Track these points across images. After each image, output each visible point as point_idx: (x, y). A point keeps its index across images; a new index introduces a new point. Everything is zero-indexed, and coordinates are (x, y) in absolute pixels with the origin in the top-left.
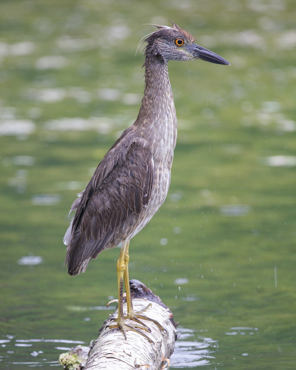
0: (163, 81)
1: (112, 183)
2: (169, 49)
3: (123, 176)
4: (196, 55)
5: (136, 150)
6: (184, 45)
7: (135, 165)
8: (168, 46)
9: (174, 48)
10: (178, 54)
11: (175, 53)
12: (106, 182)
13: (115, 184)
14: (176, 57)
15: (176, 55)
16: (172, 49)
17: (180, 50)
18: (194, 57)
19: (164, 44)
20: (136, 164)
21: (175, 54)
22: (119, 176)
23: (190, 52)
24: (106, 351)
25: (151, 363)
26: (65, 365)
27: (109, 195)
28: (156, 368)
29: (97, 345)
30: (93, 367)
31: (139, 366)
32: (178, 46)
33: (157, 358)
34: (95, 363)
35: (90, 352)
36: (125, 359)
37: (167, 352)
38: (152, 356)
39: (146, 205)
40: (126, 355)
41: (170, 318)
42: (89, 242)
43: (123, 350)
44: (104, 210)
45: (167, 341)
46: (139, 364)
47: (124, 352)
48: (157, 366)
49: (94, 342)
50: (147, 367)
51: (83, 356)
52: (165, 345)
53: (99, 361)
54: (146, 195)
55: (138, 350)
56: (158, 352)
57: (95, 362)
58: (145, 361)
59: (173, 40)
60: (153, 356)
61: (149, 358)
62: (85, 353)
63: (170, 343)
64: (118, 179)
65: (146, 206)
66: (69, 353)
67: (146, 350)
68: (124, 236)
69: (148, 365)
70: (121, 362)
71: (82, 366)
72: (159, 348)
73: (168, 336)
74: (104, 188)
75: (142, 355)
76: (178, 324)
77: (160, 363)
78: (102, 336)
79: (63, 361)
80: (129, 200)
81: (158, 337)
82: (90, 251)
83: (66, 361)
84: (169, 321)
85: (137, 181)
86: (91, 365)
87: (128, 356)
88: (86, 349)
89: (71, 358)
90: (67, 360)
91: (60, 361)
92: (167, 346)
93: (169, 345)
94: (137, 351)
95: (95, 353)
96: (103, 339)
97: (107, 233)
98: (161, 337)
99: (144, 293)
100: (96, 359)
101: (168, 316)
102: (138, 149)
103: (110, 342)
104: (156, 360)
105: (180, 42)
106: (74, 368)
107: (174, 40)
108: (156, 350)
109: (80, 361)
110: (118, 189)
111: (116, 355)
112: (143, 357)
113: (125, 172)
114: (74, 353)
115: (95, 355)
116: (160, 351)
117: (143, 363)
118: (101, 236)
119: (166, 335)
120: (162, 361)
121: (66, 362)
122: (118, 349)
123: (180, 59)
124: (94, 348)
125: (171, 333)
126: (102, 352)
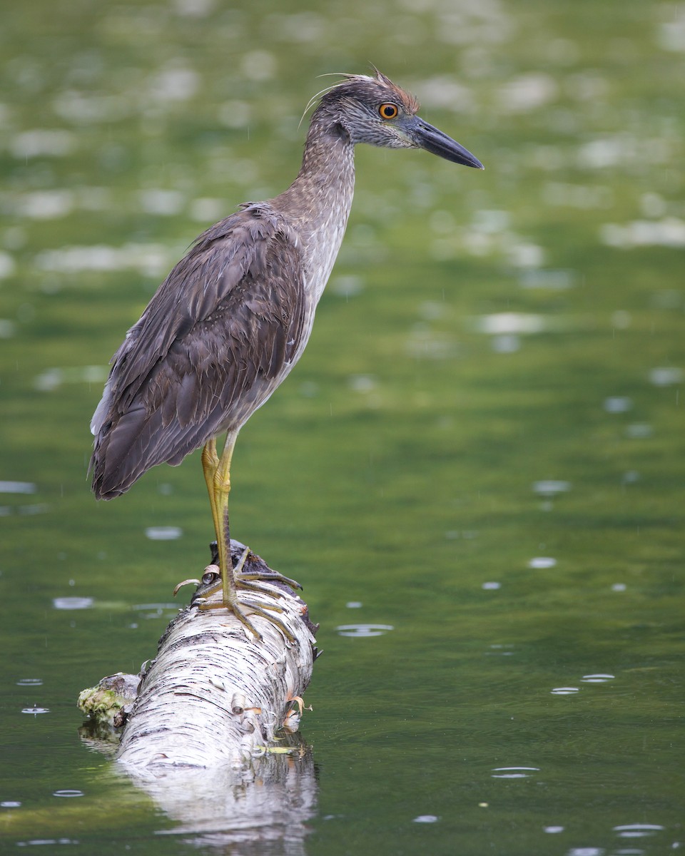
0: (348, 167)
1: (234, 311)
2: (366, 122)
3: (257, 299)
4: (417, 141)
5: (281, 248)
6: (397, 118)
7: (280, 278)
8: (364, 116)
9: (376, 122)
10: (383, 134)
11: (376, 132)
12: (223, 308)
13: (239, 312)
14: (377, 139)
15: (378, 136)
16: (370, 123)
17: (387, 127)
18: (414, 143)
19: (358, 110)
20: (283, 277)
21: (375, 134)
22: (250, 298)
23: (407, 133)
24: (174, 681)
25: (265, 706)
26: (91, 710)
27: (227, 334)
28: (275, 715)
29: (156, 669)
30: (148, 714)
31: (241, 709)
32: (384, 119)
33: (276, 696)
34: (151, 706)
35: (140, 685)
36: (212, 697)
37: (296, 684)
38: (267, 692)
39: (289, 361)
40: (215, 688)
41: (302, 614)
42: (169, 429)
43: (208, 679)
44: (213, 365)
45: (297, 662)
46: (242, 707)
47: (210, 682)
48: (277, 712)
49: (149, 662)
50: (258, 712)
51: (127, 693)
52: (292, 669)
53: (159, 701)
54: (293, 342)
55: (239, 679)
56: (279, 684)
57: (152, 704)
58: (253, 701)
59: (376, 105)
60: (269, 691)
61: (261, 696)
62: (130, 688)
63: (302, 665)
64: (247, 303)
65: (288, 364)
66: (98, 688)
67: (255, 680)
68: (232, 423)
69: (259, 709)
70: (204, 702)
71: (126, 711)
72: (281, 674)
73: (299, 651)
74: (216, 319)
75: (247, 689)
76: (318, 626)
77: (282, 706)
78: (166, 652)
79: (88, 703)
80: (264, 349)
81: (278, 653)
82: (168, 448)
83: (92, 703)
84: (300, 620)
85: (283, 311)
86: (144, 709)
87: (220, 692)
88: (133, 680)
89: (103, 698)
90: (94, 702)
91: (81, 704)
92: (296, 672)
93: (300, 670)
94: (236, 680)
95: (152, 685)
96: (168, 657)
97: (212, 411)
98: (285, 653)
99: (249, 565)
100: (154, 698)
101: (299, 611)
102: (285, 247)
103: (181, 663)
104: (275, 700)
105: (389, 112)
106: (110, 717)
107: (378, 106)
108: (275, 678)
109: (120, 704)
110: (247, 324)
111: (195, 689)
112: (249, 692)
113: (262, 290)
114: (109, 687)
115: (151, 689)
116: (284, 682)
117: (249, 705)
118: (198, 418)
119: (294, 649)
120: (286, 700)
121: (93, 706)
122: (197, 678)
123: (385, 143)
124: (149, 675)
125: (304, 645)
126: (167, 684)
